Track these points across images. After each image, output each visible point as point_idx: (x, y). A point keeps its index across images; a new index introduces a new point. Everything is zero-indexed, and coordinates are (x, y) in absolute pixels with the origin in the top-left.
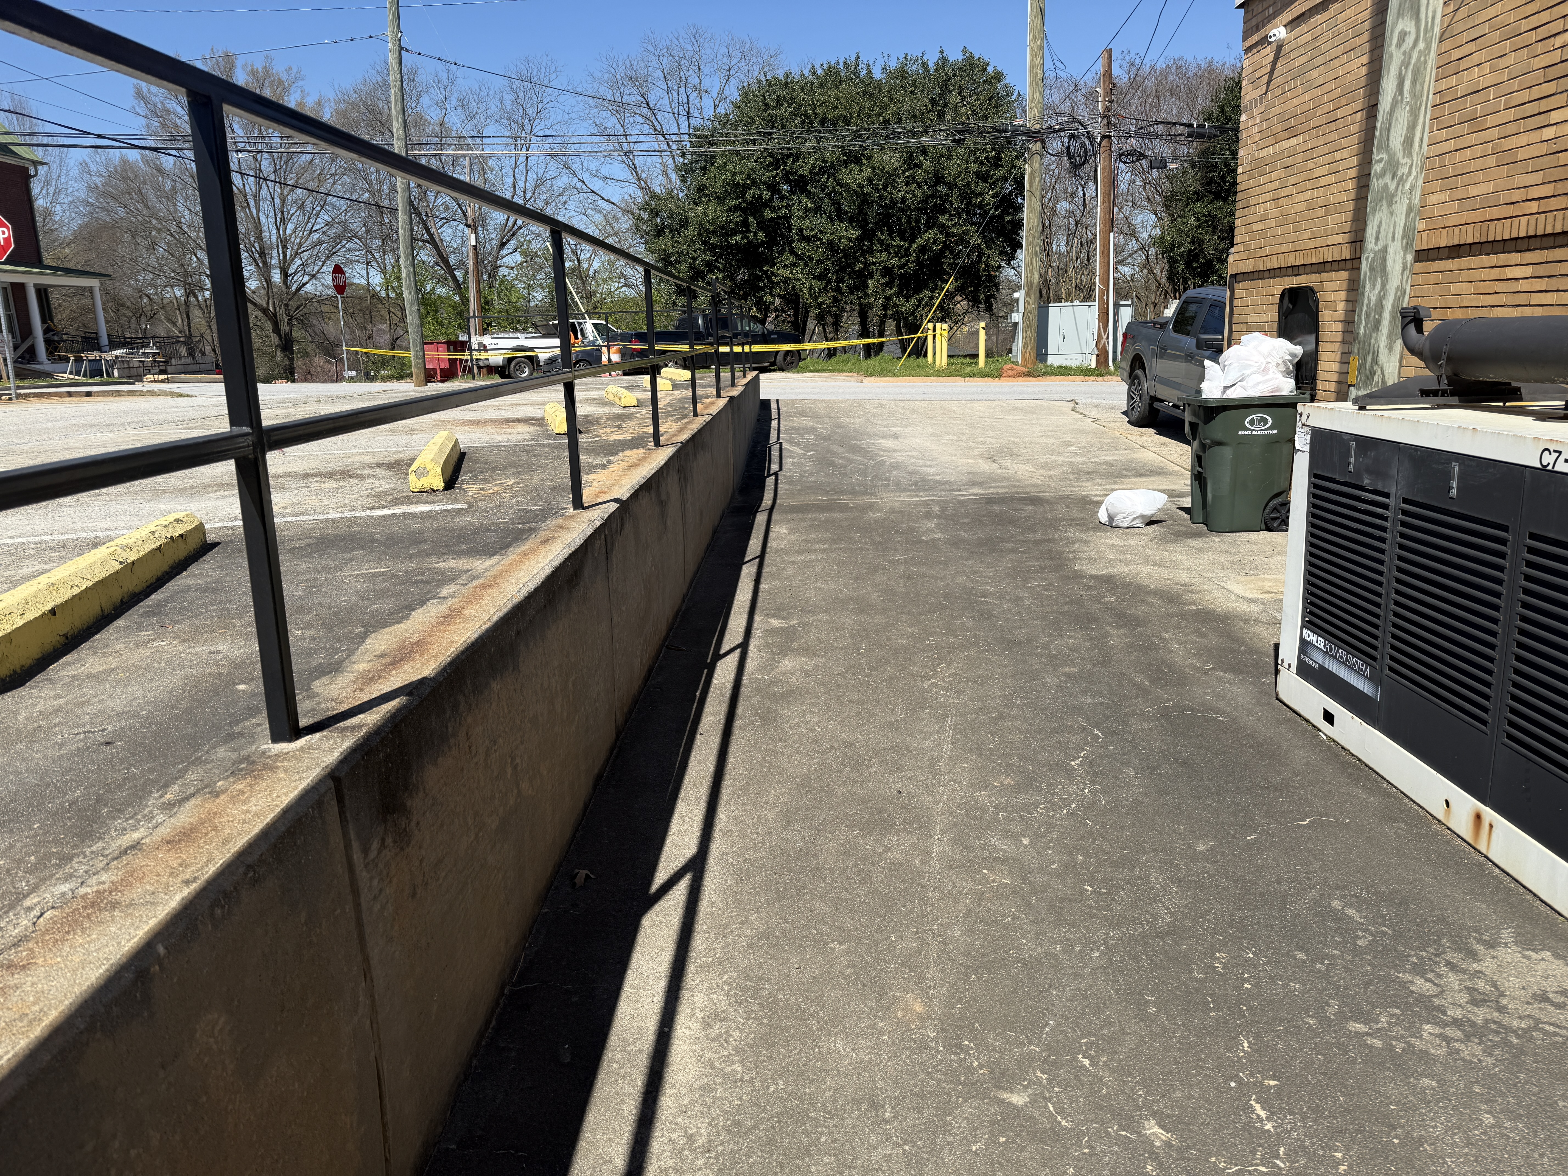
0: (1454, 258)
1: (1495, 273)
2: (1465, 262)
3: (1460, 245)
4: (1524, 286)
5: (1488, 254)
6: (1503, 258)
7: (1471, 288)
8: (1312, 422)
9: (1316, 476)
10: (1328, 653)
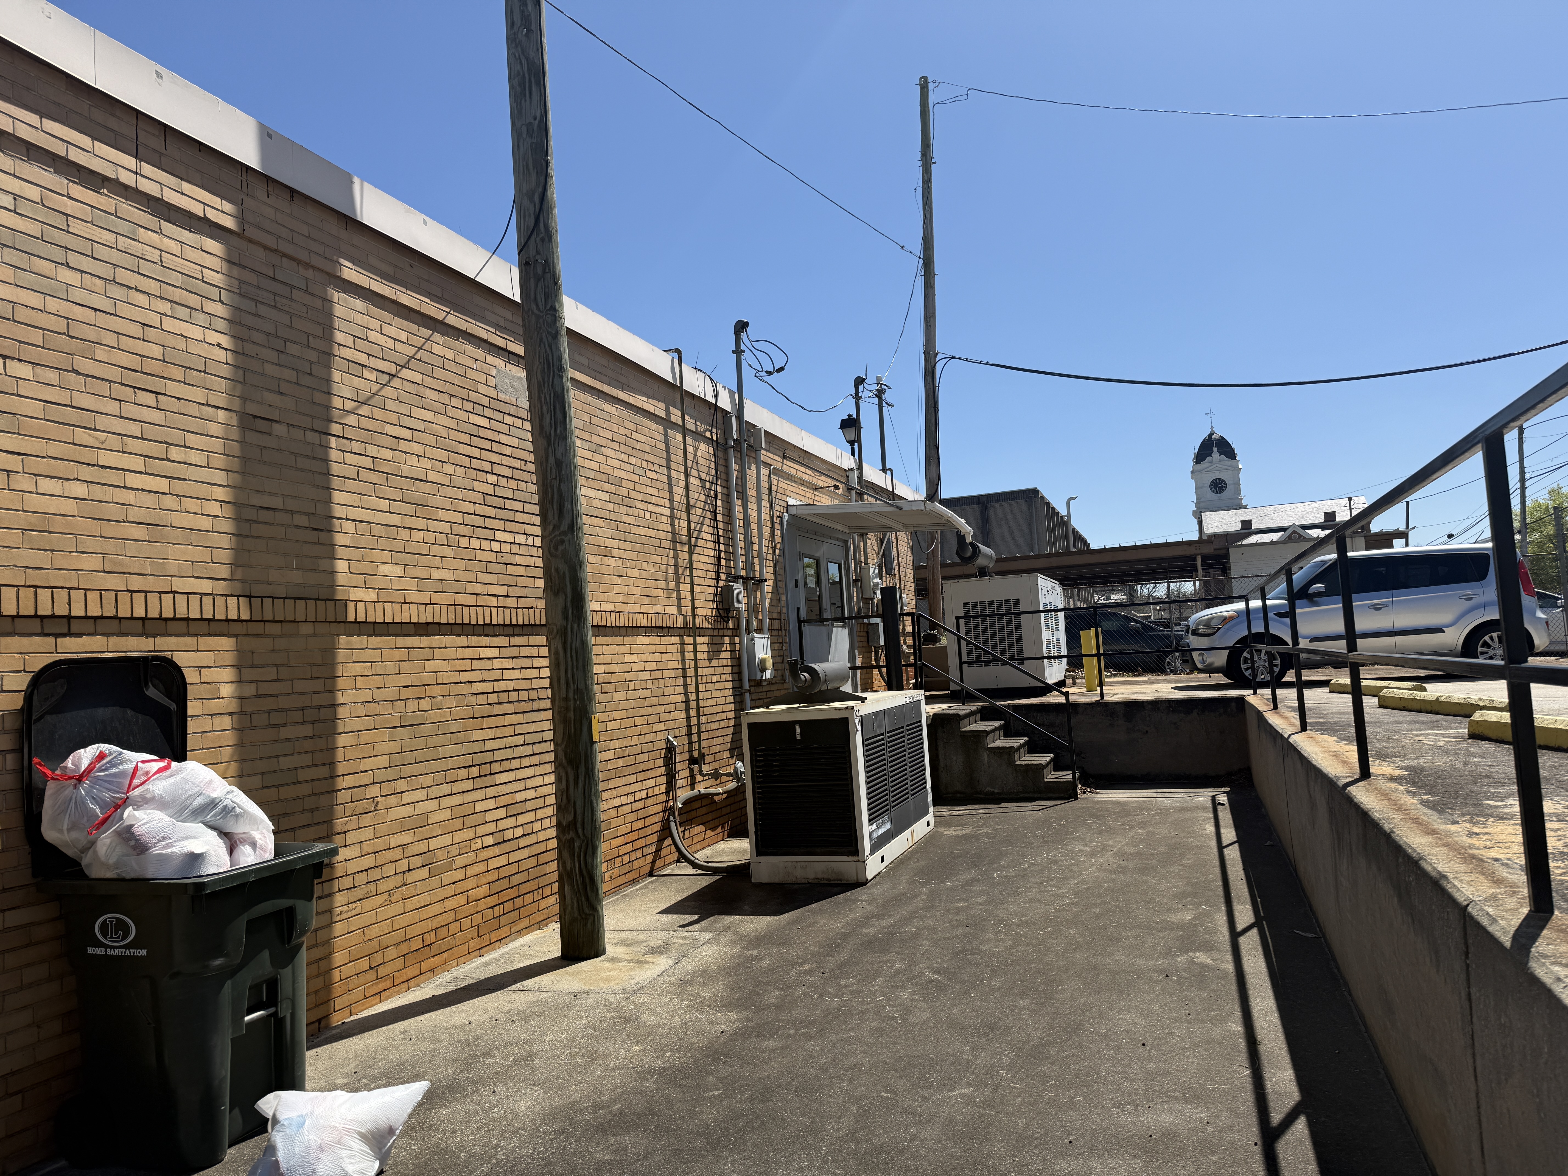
0: (421, 635)
1: (469, 653)
2: (437, 640)
3: (428, 624)
4: (497, 664)
5: (459, 635)
6: (474, 640)
7: (444, 665)
8: (860, 714)
9: (867, 740)
10: (878, 828)
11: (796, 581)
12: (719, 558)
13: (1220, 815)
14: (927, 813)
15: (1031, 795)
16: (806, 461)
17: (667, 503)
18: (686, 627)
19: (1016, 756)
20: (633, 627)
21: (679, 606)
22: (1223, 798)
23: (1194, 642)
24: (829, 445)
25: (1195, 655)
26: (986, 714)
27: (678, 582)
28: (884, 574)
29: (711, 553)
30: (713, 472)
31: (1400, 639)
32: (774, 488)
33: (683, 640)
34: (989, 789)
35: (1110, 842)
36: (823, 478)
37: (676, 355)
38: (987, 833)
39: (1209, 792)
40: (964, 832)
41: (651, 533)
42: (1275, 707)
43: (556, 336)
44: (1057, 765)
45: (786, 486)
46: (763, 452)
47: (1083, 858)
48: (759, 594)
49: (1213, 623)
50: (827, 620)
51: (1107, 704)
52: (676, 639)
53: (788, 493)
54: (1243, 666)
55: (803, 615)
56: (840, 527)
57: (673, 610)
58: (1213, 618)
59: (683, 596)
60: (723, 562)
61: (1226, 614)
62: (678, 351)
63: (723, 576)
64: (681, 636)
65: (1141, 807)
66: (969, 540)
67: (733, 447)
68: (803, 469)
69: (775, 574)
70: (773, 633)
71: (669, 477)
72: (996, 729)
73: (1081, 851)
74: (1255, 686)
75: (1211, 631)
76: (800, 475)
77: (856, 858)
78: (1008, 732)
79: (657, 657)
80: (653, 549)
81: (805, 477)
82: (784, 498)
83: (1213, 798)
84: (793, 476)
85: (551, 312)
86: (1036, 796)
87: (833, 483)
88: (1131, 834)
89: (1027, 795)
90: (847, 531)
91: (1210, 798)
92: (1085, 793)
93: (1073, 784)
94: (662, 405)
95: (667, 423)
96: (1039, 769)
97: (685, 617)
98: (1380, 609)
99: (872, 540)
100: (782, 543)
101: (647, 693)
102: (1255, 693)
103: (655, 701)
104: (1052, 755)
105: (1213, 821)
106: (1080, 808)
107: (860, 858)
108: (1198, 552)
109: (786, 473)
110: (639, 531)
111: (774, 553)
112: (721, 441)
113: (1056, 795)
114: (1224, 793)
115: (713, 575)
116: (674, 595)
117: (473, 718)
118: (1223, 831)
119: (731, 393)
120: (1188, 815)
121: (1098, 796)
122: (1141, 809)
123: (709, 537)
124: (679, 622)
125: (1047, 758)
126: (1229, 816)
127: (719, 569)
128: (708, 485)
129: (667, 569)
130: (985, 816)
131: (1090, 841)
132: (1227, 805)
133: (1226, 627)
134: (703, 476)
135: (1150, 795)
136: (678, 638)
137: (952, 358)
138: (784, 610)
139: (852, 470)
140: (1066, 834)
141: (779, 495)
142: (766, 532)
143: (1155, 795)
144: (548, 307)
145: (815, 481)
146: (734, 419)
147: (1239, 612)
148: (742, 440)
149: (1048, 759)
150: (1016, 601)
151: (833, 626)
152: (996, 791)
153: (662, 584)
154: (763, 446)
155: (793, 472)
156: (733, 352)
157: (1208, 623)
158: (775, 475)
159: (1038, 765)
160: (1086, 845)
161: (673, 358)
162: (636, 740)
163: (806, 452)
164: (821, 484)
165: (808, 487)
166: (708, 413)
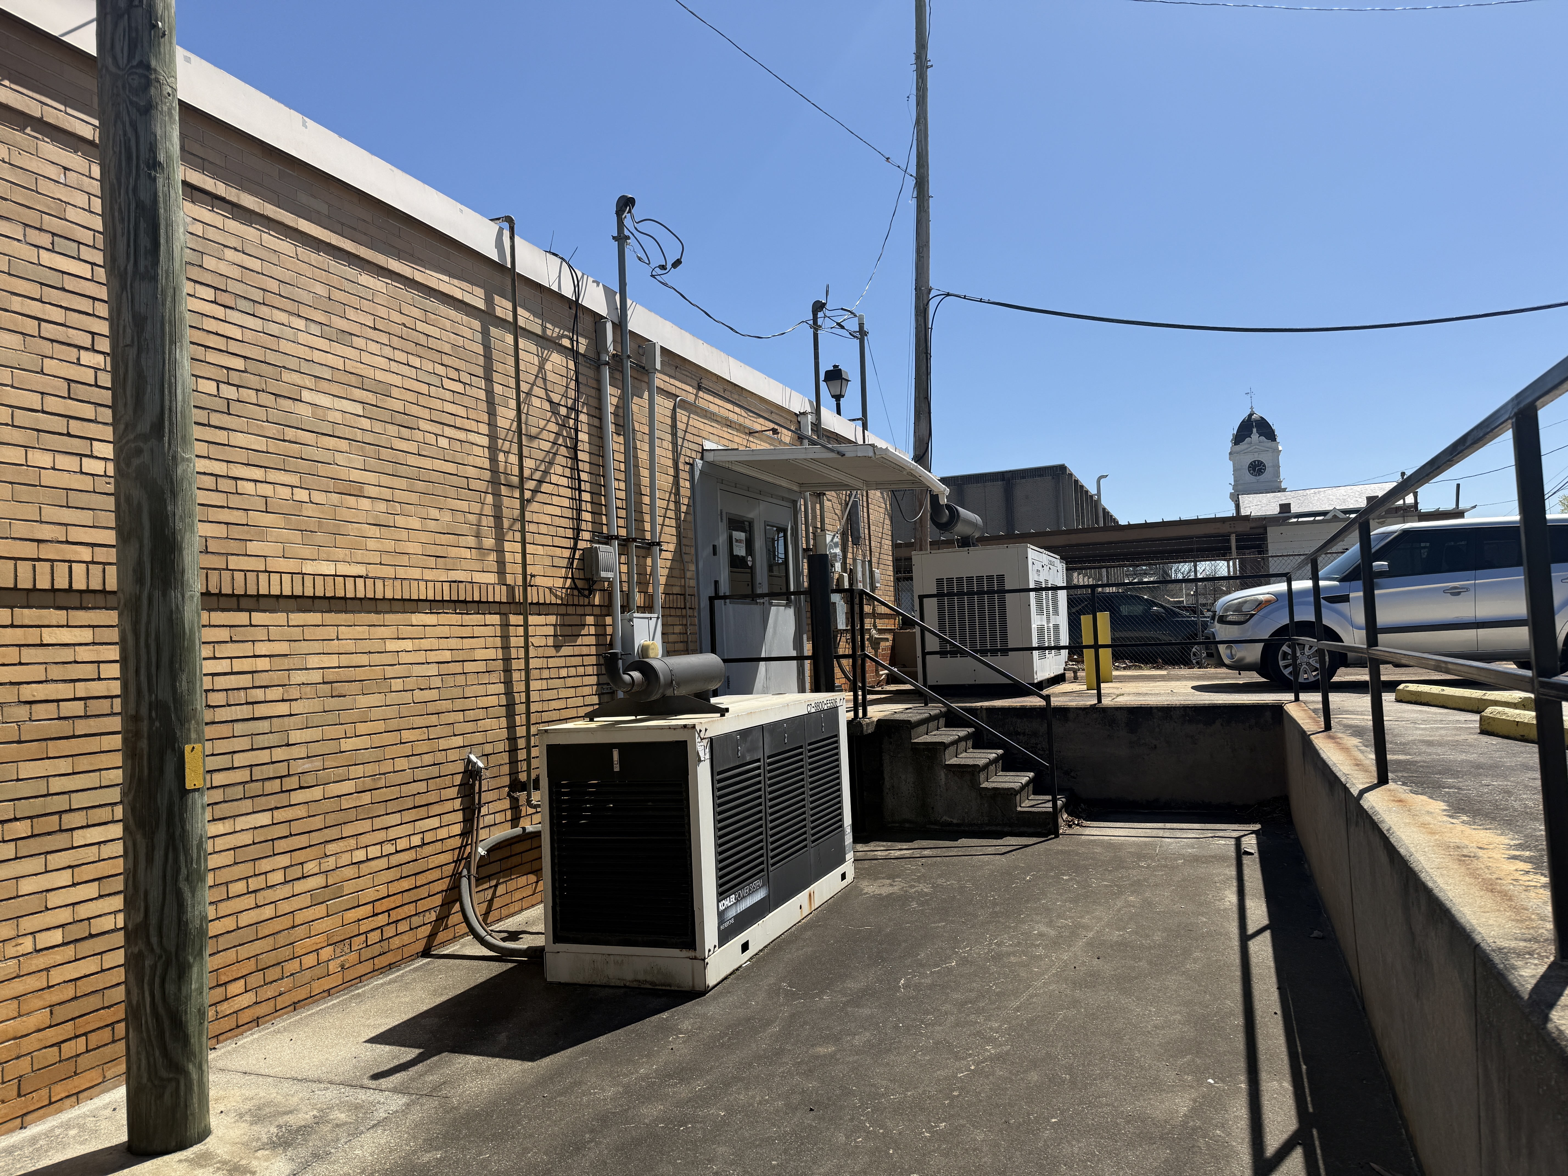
8: (709, 734)
9: (719, 773)
10: (738, 901)
11: (714, 547)
12: (579, 510)
13: (1247, 872)
14: (842, 861)
15: (999, 828)
16: (735, 397)
17: (484, 429)
18: (511, 602)
19: (982, 776)
20: (403, 600)
21: (501, 572)
22: (1250, 843)
23: (1221, 632)
24: (772, 381)
25: (1222, 648)
26: (952, 720)
27: (500, 539)
28: (850, 543)
29: (566, 503)
30: (572, 394)
31: (1483, 632)
32: (681, 426)
33: (507, 619)
34: (945, 818)
35: (1086, 920)
36: (761, 420)
37: (506, 225)
38: (921, 894)
39: (1232, 830)
40: (890, 890)
41: (451, 468)
42: (1328, 727)
43: (147, 109)
44: (1038, 787)
45: (701, 426)
46: (658, 375)
47: (1041, 951)
48: (649, 561)
49: (1245, 609)
50: (762, 596)
51: (1105, 710)
52: (496, 619)
53: (704, 434)
54: (1282, 663)
55: (724, 589)
56: (784, 483)
57: (492, 578)
58: (1245, 602)
59: (508, 557)
60: (587, 516)
61: (1261, 597)
62: (509, 220)
63: (586, 535)
64: (504, 615)
65: (1141, 853)
66: (944, 501)
67: (607, 363)
68: (729, 406)
69: (679, 536)
70: (667, 612)
71: (490, 393)
72: (960, 739)
73: (1041, 935)
74: (1297, 688)
75: (1242, 619)
76: (724, 413)
77: (691, 954)
78: (979, 741)
79: (453, 643)
80: (452, 492)
81: (732, 416)
82: (699, 440)
83: (1238, 840)
84: (714, 414)
85: (140, 71)
86: (1006, 829)
87: (772, 426)
88: (1119, 903)
89: (994, 828)
90: (796, 488)
91: (1233, 842)
92: (1070, 826)
93: (1054, 815)
94: (480, 292)
95: (487, 317)
96: (1009, 795)
97: (511, 589)
98: (1458, 594)
99: (832, 503)
100: (693, 497)
101: (434, 695)
102: (1297, 699)
103: (447, 705)
104: (1031, 774)
105: (1235, 883)
106: (1058, 852)
107: (698, 954)
108: (1233, 530)
109: (702, 409)
110: (427, 463)
111: (678, 510)
112: (592, 355)
113: (1031, 830)
114: (1253, 832)
115: (570, 533)
116: (493, 556)
117: (19, 742)
118: (1249, 904)
119: (608, 292)
120: (1202, 870)
121: (1087, 831)
122: (1140, 856)
123: (564, 481)
124: (500, 594)
125: (1024, 778)
126: (1258, 875)
127: (578, 525)
128: (563, 411)
129: (480, 520)
130: (930, 861)
131: (1059, 916)
132: (1256, 855)
133: (1261, 613)
134: (556, 398)
135: (1154, 833)
136: (498, 616)
137: (948, 295)
138: (693, 583)
139: (804, 414)
140: (1027, 901)
141: (688, 436)
142: (664, 481)
143: (1161, 833)
144: (135, 63)
145: (748, 423)
146: (609, 327)
147: (1278, 596)
148: (625, 356)
149: (1024, 780)
150: (1001, 578)
151: (771, 604)
152: (955, 821)
153: (471, 541)
154: (658, 366)
155: (713, 408)
156: (614, 238)
157: (1238, 608)
158: (685, 409)
159: (1009, 789)
160: (1050, 924)
161: (501, 230)
162: (402, 764)
163: (735, 385)
164: (758, 427)
165: (737, 430)
166: (567, 314)
